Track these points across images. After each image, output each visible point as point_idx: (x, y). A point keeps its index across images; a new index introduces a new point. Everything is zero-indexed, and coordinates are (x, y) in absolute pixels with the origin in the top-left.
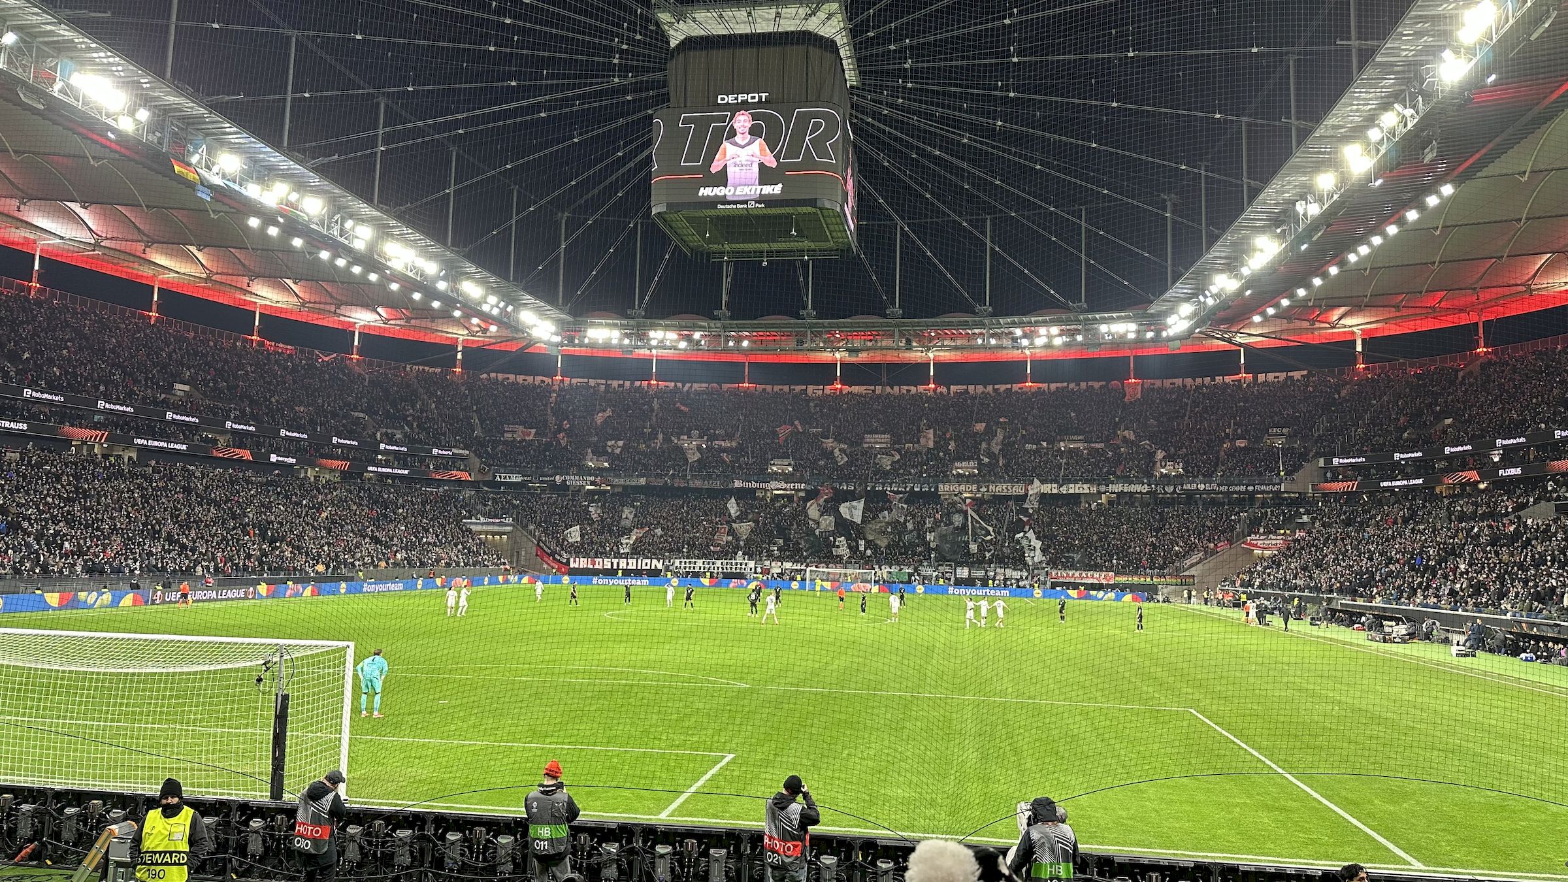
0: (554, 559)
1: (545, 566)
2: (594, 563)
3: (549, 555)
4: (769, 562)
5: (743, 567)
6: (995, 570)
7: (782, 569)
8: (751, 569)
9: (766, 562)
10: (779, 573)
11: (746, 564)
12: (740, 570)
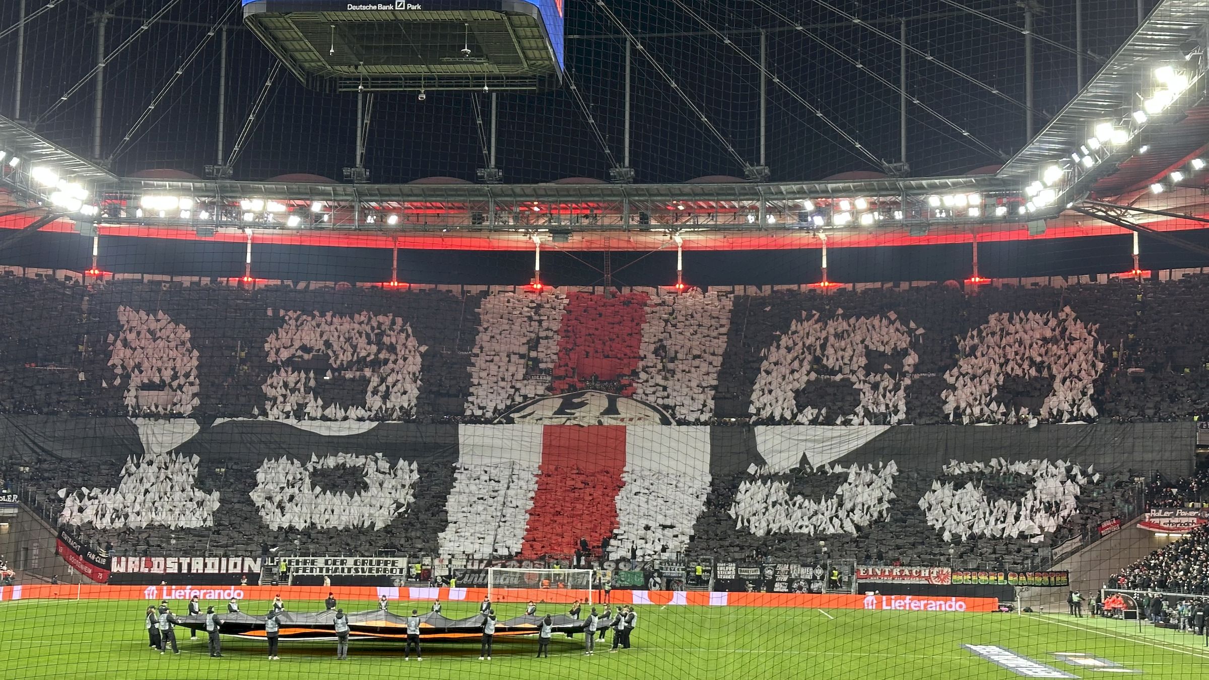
0: (86, 559)
1: (71, 570)
2: (149, 565)
3: (78, 553)
4: (429, 559)
5: (389, 567)
6: (775, 567)
7: (450, 570)
8: (401, 570)
9: (424, 559)
10: (446, 576)
11: (393, 563)
12: (385, 572)
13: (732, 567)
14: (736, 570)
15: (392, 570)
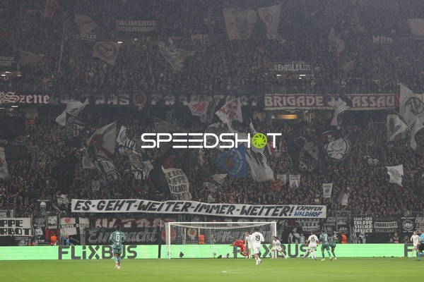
4: (55, 218)
5: (14, 227)
6: (413, 220)
7: (78, 229)
8: (27, 231)
9: (50, 218)
10: (73, 236)
11: (18, 223)
12: (10, 233)
13: (369, 221)
14: (373, 224)
15: (17, 230)
